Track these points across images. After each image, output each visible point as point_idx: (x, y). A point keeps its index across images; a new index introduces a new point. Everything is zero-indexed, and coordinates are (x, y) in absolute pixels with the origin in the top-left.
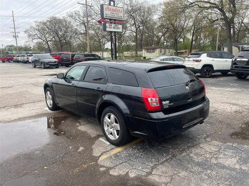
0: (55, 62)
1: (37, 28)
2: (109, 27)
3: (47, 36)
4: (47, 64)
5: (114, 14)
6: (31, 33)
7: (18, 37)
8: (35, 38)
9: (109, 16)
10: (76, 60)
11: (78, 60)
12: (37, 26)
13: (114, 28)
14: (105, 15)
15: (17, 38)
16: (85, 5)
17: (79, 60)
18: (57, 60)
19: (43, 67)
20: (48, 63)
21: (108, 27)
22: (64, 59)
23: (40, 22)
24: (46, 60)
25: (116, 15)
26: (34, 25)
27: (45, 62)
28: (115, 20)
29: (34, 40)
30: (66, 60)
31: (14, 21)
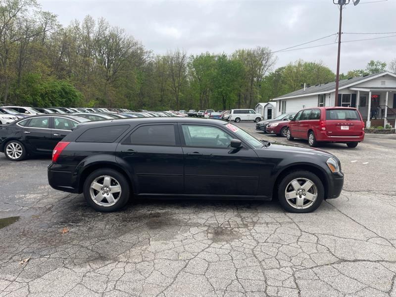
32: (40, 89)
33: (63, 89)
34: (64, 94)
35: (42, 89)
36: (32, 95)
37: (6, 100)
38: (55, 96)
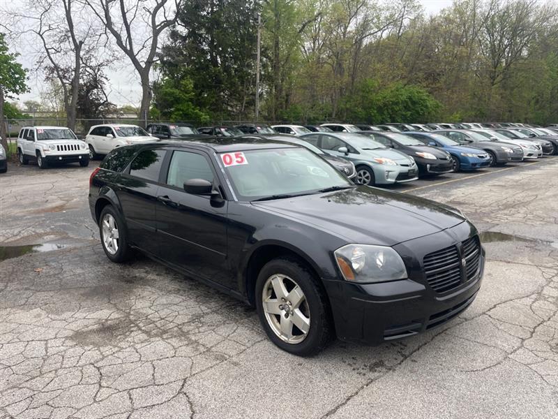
32: (376, 100)
33: (410, 98)
34: (410, 104)
35: (378, 100)
36: (364, 108)
37: (334, 116)
38: (397, 108)
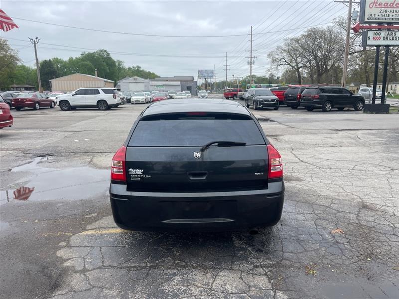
0: (273, 100)
1: (286, 48)
2: (373, 38)
3: (299, 60)
4: (261, 102)
5: (388, 13)
6: (277, 56)
7: (254, 64)
8: (281, 63)
9: (376, 17)
10: (304, 98)
11: (307, 97)
12: (286, 45)
13: (385, 39)
14: (366, 17)
15: (252, 65)
16: (348, 2)
17: (310, 98)
18: (276, 97)
19: (255, 107)
20: (263, 101)
21: (371, 38)
22: (289, 96)
23: (292, 39)
24: (260, 98)
25: (391, 14)
26: (282, 45)
27: (258, 100)
28: (389, 24)
29: (279, 68)
30: (290, 98)
31: (251, 41)
